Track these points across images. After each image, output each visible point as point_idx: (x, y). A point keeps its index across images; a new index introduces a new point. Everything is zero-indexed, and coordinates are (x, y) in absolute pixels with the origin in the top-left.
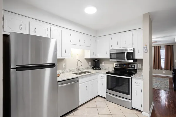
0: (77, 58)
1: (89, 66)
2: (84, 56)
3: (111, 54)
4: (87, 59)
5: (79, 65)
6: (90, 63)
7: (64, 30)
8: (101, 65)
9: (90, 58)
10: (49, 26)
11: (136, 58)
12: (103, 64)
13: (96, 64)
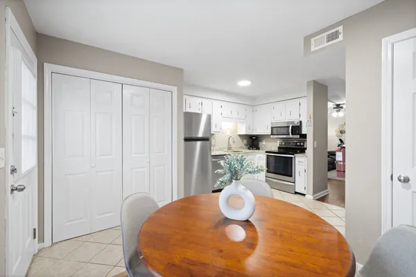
0: (228, 133)
1: (243, 146)
2: (236, 131)
3: (272, 128)
4: (241, 136)
5: (231, 142)
6: (245, 141)
7: (214, 102)
8: (260, 143)
9: (244, 133)
10: (200, 100)
11: (303, 133)
12: (264, 143)
13: (253, 142)
